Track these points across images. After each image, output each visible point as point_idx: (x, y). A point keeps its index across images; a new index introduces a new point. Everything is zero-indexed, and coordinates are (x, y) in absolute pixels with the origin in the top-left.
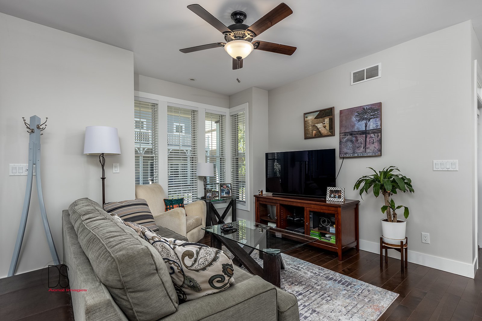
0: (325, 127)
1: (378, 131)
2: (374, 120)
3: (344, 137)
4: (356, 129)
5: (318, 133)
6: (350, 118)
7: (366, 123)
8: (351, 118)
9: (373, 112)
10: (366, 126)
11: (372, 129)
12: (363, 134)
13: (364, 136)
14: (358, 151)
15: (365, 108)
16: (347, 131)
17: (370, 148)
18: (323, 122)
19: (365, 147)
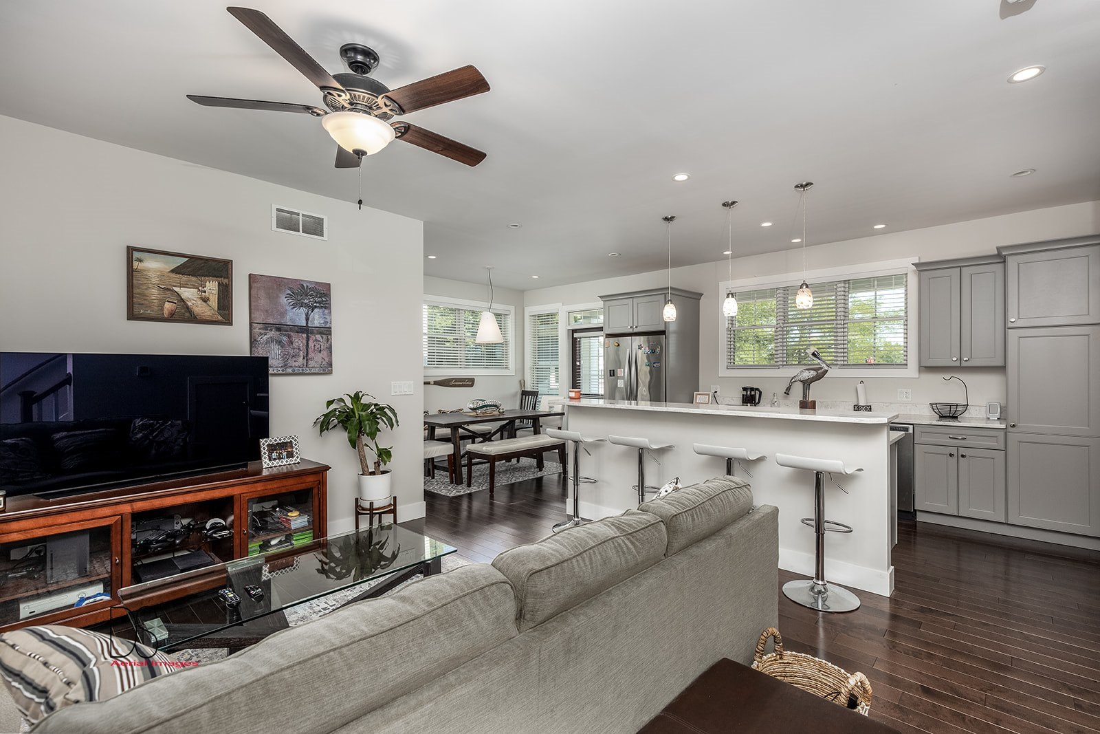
0: (205, 300)
1: (326, 331)
2: (321, 310)
3: (262, 331)
4: (288, 320)
5: (183, 311)
6: (275, 295)
7: (308, 314)
8: (278, 297)
9: (320, 297)
10: (307, 319)
11: (318, 325)
12: (303, 333)
13: (305, 335)
14: (294, 364)
15: (305, 285)
16: (270, 321)
17: (316, 359)
18: (200, 287)
19: (306, 357)
